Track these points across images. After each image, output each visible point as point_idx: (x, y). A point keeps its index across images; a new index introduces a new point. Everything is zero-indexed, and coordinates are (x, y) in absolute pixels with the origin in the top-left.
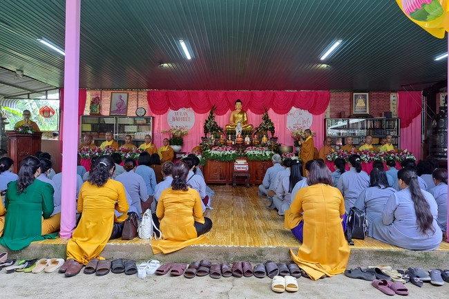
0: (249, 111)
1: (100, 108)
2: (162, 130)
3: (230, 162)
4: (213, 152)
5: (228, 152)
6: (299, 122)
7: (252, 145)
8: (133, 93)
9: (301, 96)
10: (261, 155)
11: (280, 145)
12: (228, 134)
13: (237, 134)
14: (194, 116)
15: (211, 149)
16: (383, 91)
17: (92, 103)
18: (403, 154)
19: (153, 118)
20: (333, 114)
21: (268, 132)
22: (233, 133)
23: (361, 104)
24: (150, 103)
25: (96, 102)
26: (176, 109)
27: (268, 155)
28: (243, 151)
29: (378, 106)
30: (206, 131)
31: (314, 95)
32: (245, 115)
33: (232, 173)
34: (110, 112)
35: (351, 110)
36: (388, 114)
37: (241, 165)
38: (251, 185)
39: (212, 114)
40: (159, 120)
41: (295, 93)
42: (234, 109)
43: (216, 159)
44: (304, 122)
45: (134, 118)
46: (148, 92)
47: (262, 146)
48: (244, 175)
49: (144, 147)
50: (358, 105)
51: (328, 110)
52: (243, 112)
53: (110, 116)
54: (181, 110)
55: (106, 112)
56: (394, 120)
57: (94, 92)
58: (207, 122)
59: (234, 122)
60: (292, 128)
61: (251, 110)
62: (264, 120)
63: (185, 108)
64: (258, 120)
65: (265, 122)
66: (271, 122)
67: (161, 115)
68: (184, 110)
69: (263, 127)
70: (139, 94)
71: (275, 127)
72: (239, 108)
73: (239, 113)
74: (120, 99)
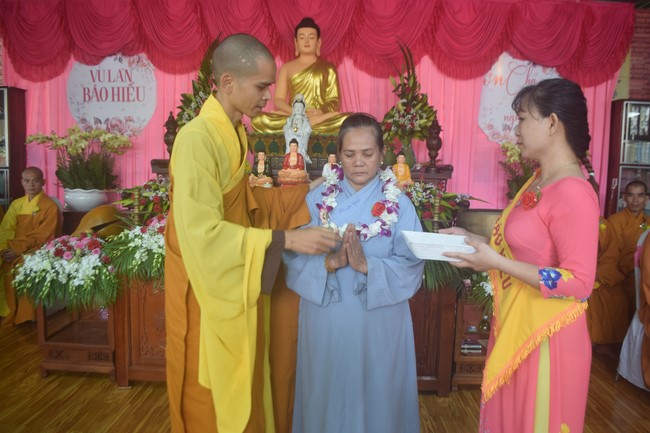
0: (348, 65)
11: (464, 205)
14: (154, 84)
19: (17, 92)
20: (640, 85)
21: (416, 140)
22: (280, 145)
26: (93, 58)
32: (332, 77)
39: (208, 75)
42: (290, 55)
51: (624, 71)
52: (321, 65)
54: (111, 64)
59: (289, 103)
60: (499, 128)
61: (355, 63)
62: (402, 96)
63: (124, 54)
64: (382, 96)
65: (404, 104)
66: (426, 104)
67: (47, 83)
68: (120, 60)
69: (395, 123)
71: (440, 124)
72: (307, 50)
73: (307, 70)
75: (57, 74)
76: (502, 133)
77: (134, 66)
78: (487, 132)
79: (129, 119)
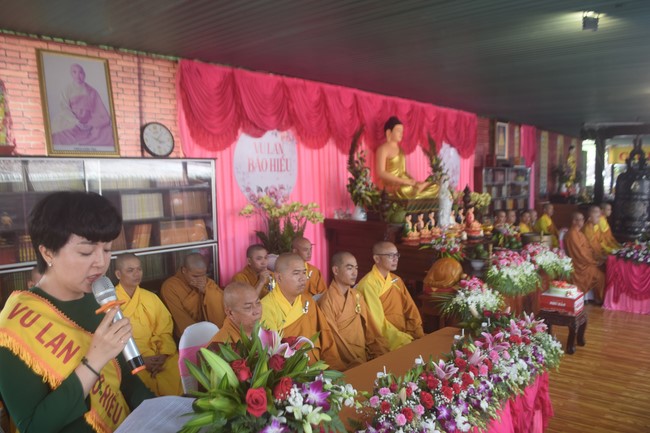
24: (188, 106)
50: (499, 142)
54: (269, 138)
63: (278, 130)
68: (276, 135)
70: (144, 66)
72: (400, 139)
74: (81, 81)
75: (228, 144)
77: (284, 140)
79: (282, 188)
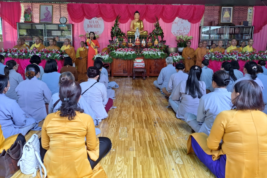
0: (145, 20)
1: (32, 17)
2: (80, 34)
3: (130, 60)
4: (118, 52)
5: (129, 53)
6: (181, 29)
7: (147, 47)
8: (56, 6)
9: (183, 9)
10: (155, 55)
11: (168, 47)
12: (129, 38)
13: (136, 37)
14: (103, 24)
15: (116, 50)
16: (243, 6)
17: (25, 13)
18: (264, 54)
19: (73, 25)
20: (206, 23)
21: (159, 36)
22: (133, 37)
23: (227, 16)
24: (70, 13)
25: (28, 12)
26: (90, 18)
27: (159, 54)
28: (140, 52)
29: (239, 17)
30: (112, 35)
31: (193, 8)
32: (142, 23)
33: (133, 69)
34: (40, 20)
35: (219, 20)
36: (246, 23)
37: (139, 63)
38: (146, 77)
39: (117, 22)
40: (78, 26)
41: (179, 7)
43: (120, 58)
44: (185, 29)
45: (58, 25)
46: (68, 4)
47: (155, 48)
48: (142, 70)
49: (64, 48)
50: (225, 16)
51: (202, 20)
53: (40, 24)
54: (93, 19)
55: (37, 21)
56: (250, 27)
57: (26, 4)
58: (113, 28)
59: (134, 28)
60: (176, 33)
61: (146, 20)
62: (156, 27)
63: (97, 17)
64: (152, 27)
65: (156, 29)
66: (161, 29)
67: (79, 23)
68: (96, 19)
69: (155, 33)
70: (61, 6)
71: (164, 32)
72: (137, 18)
73: (137, 22)
74: (47, 10)
75: (81, 21)
76: (176, 34)
77: (99, 20)
78: (173, 34)
79: (98, 32)
